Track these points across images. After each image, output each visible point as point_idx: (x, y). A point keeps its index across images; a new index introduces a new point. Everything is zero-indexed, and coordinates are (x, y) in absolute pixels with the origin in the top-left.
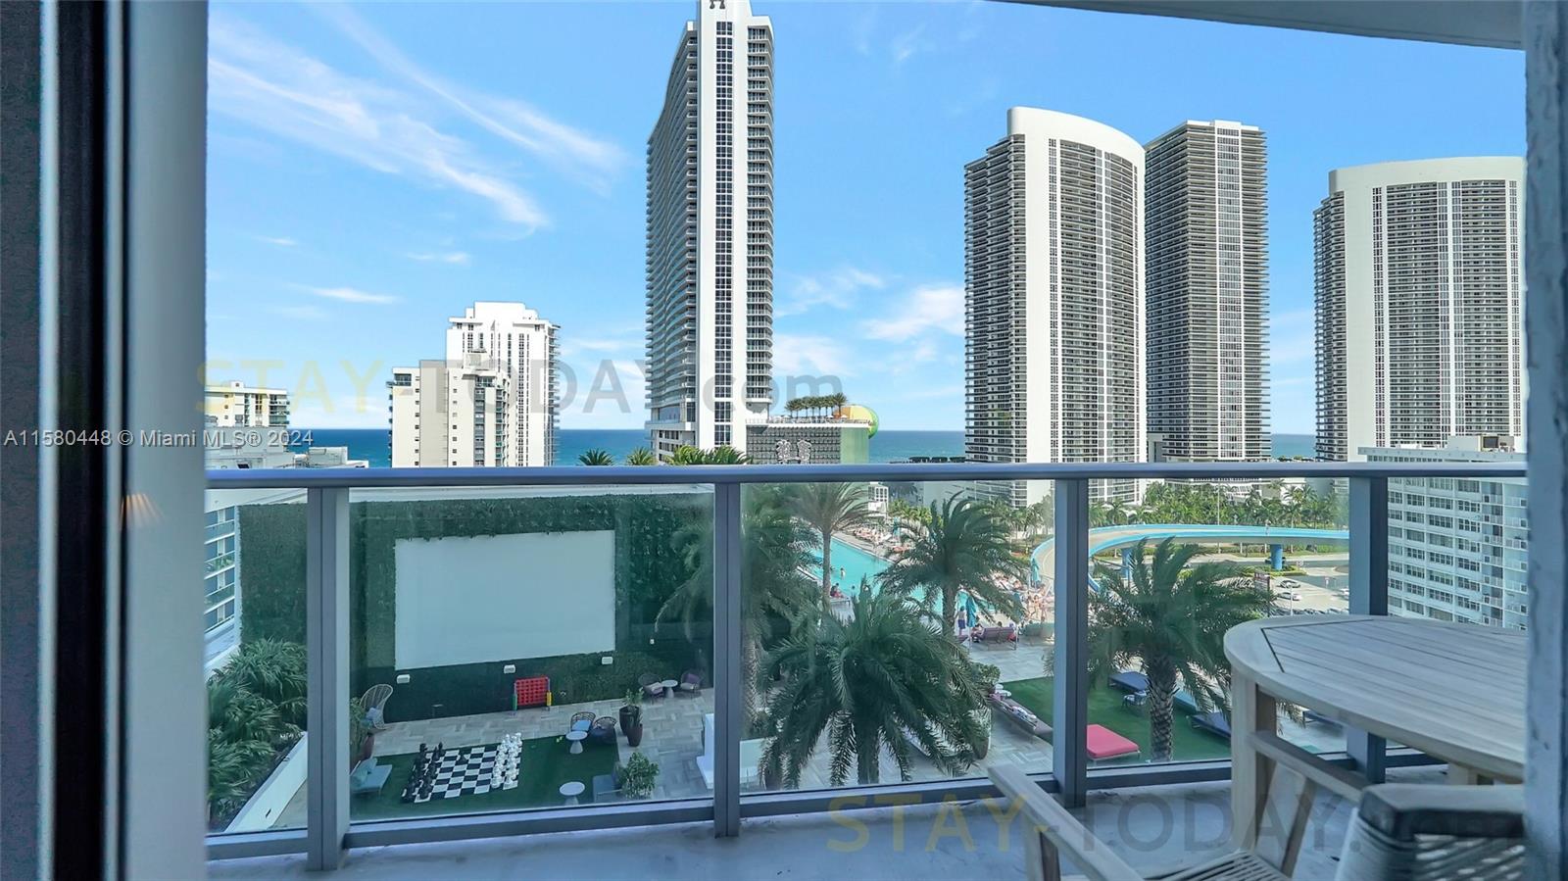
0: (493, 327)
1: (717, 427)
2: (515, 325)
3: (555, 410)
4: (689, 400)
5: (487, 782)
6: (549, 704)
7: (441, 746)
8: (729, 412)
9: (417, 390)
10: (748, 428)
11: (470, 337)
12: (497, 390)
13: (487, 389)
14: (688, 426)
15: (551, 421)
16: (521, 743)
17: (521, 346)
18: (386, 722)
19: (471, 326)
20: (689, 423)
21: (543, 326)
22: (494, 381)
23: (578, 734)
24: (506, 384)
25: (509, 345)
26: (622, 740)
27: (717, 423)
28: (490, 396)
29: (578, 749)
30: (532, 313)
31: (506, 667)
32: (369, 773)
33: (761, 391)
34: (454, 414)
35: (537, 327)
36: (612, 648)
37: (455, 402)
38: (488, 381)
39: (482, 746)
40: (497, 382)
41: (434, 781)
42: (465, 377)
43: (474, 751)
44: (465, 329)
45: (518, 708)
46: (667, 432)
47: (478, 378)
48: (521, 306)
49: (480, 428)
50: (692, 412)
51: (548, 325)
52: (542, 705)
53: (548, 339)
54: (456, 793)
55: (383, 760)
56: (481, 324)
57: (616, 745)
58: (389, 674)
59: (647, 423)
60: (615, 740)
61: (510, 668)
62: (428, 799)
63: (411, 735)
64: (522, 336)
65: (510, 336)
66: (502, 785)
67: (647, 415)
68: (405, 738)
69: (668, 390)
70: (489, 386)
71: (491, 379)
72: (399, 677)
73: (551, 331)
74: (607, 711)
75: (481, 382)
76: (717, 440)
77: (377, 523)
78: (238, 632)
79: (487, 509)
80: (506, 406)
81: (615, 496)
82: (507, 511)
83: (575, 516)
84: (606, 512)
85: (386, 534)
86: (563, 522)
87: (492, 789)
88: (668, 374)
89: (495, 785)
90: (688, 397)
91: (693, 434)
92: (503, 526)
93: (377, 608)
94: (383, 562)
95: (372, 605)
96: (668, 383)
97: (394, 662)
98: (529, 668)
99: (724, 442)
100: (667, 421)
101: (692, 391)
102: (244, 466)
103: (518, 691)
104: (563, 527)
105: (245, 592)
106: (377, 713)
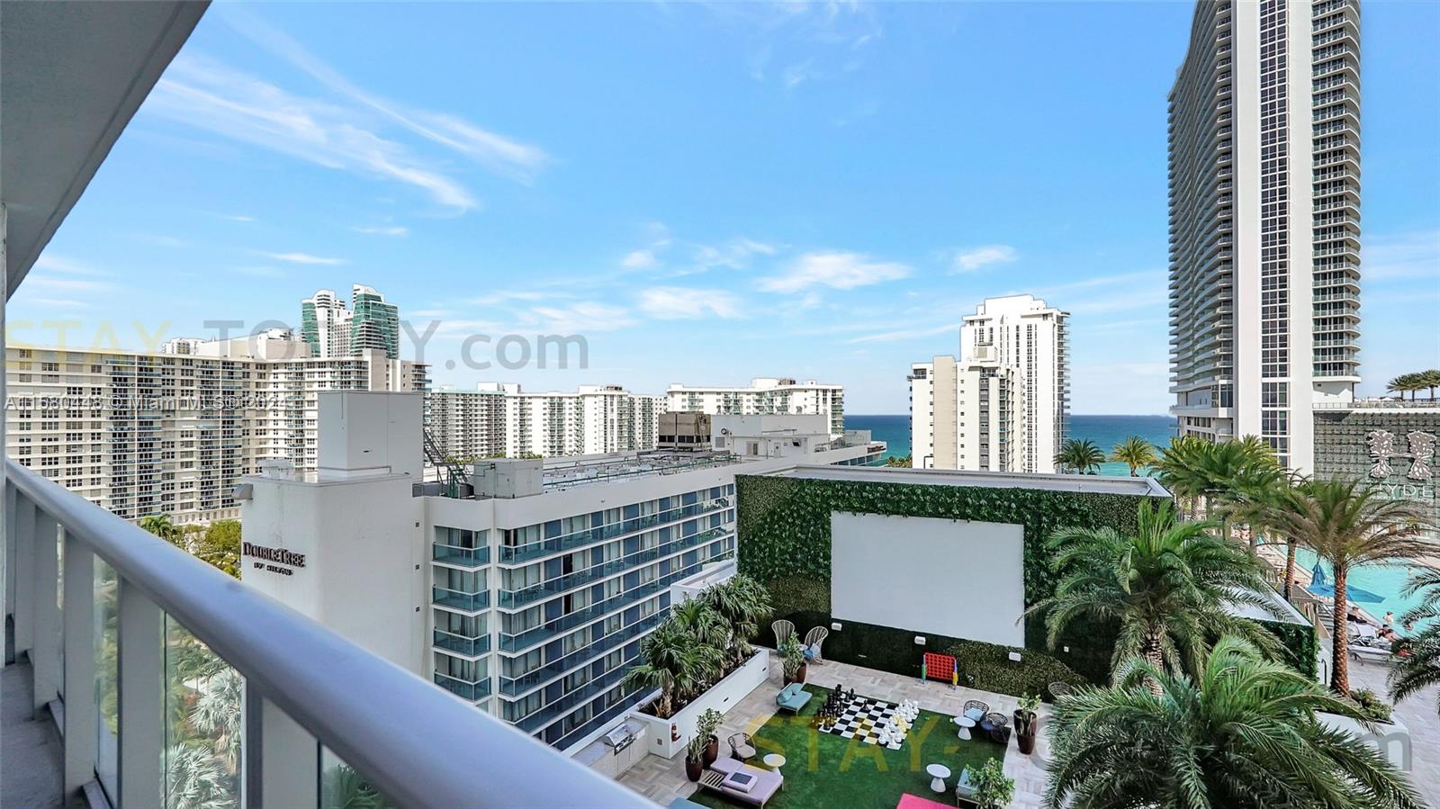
0: (1002, 321)
1: (1265, 414)
2: (1023, 317)
3: (1066, 396)
4: (1224, 382)
5: (878, 736)
6: (955, 683)
7: (852, 691)
8: (1284, 396)
9: (931, 382)
10: (1316, 414)
11: (982, 332)
12: (1001, 380)
13: (991, 379)
14: (1223, 412)
15: (1062, 407)
16: (918, 712)
17: (1029, 336)
18: (823, 658)
19: (982, 322)
20: (1225, 409)
21: (1051, 314)
22: (997, 371)
23: (966, 721)
24: (1010, 374)
25: (1018, 336)
26: (1013, 742)
27: (1266, 409)
28: (994, 383)
29: (965, 735)
30: (1041, 304)
31: (917, 638)
32: (794, 694)
33: (1338, 367)
34: (962, 402)
35: (1045, 316)
36: (1021, 644)
37: (962, 392)
38: (992, 372)
39: (886, 702)
40: (1000, 372)
41: (839, 719)
42: (972, 369)
43: (878, 705)
44: (977, 325)
45: (928, 678)
46: (1197, 419)
47: (983, 370)
48: (1029, 298)
49: (985, 415)
50: (1229, 398)
51: (1056, 313)
52: (949, 682)
53: (1056, 326)
54: (850, 735)
55: (808, 688)
56: (991, 319)
57: (1006, 745)
58: (826, 620)
59: (1173, 408)
60: (1008, 739)
61: (920, 640)
62: (829, 732)
63: (838, 675)
64: (1029, 327)
65: (1018, 327)
66: (887, 743)
67: (1173, 400)
68: (834, 676)
69: (1196, 371)
70: (993, 376)
71: (994, 369)
72: (834, 624)
73: (1060, 319)
74: (1003, 706)
75: (987, 372)
76: (1265, 428)
77: (818, 496)
78: (736, 565)
79: (901, 493)
80: (1010, 394)
81: (1022, 490)
82: (918, 496)
83: (981, 505)
84: (1014, 505)
85: (825, 506)
86: (969, 511)
87: (878, 743)
88: (1197, 353)
89: (883, 741)
90: (1222, 379)
91: (1231, 422)
92: (915, 509)
93: (819, 565)
94: (823, 528)
95: (815, 561)
96: (1197, 363)
97: (830, 611)
98: (937, 644)
99: (1278, 431)
100: (1196, 407)
101: (1229, 372)
102: (796, 444)
103: (927, 663)
104: (969, 516)
105: (739, 538)
106: (816, 649)
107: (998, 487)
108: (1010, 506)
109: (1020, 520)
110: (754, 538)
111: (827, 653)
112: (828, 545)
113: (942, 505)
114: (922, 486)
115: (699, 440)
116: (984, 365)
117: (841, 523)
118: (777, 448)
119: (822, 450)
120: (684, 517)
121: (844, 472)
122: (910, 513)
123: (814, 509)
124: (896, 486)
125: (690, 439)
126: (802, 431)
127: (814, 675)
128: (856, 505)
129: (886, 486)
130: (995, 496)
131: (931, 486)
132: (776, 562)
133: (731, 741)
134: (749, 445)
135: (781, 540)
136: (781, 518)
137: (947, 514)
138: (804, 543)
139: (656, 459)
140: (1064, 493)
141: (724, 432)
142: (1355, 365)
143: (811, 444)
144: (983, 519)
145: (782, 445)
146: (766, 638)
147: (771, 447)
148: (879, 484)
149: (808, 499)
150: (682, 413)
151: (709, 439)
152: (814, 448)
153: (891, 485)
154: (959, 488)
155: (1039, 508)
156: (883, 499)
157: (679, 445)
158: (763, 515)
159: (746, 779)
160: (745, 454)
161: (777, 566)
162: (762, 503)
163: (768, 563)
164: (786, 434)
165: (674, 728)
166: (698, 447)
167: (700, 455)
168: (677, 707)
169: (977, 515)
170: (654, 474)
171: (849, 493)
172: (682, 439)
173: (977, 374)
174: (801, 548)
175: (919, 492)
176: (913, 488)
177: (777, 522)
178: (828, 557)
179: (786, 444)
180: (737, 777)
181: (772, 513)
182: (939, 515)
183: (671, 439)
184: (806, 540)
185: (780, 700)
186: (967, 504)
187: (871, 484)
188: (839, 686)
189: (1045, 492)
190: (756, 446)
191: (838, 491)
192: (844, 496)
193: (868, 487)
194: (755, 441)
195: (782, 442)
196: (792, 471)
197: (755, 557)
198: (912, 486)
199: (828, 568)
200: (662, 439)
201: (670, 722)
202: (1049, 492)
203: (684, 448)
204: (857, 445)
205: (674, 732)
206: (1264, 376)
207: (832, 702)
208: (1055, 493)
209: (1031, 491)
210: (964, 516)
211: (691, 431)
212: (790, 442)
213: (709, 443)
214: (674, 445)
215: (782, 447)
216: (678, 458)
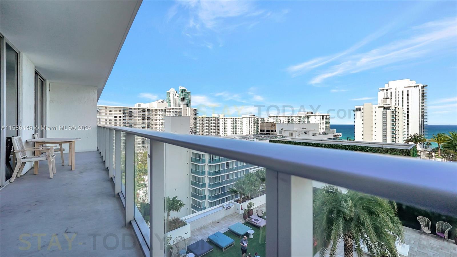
0: (396, 89)
2: (405, 87)
9: (363, 113)
11: (387, 94)
12: (392, 111)
13: (388, 111)
15: (423, 122)
17: (408, 95)
19: (387, 90)
21: (419, 86)
24: (397, 109)
25: (403, 95)
30: (413, 82)
34: (375, 120)
35: (415, 87)
37: (375, 116)
38: (388, 108)
40: (392, 108)
42: (380, 107)
44: (385, 91)
47: (384, 108)
48: (408, 80)
49: (385, 124)
51: (421, 85)
53: (421, 91)
56: (391, 89)
64: (408, 91)
65: (403, 91)
71: (390, 107)
73: (423, 88)
75: (386, 109)
80: (397, 117)
81: (357, 146)
102: (305, 133)
107: (349, 145)
115: (272, 131)
116: (385, 106)
118: (299, 134)
119: (315, 135)
125: (269, 131)
126: (308, 129)
133: (257, 212)
134: (290, 133)
139: (259, 137)
140: (371, 147)
141: (282, 129)
143: (311, 133)
145: (301, 133)
147: (297, 134)
148: (311, 143)
150: (267, 123)
151: (275, 131)
157: (266, 132)
159: (258, 220)
160: (288, 136)
164: (302, 130)
165: (242, 206)
166: (272, 133)
167: (272, 136)
168: (243, 202)
172: (267, 131)
173: (382, 109)
175: (323, 146)
179: (302, 133)
180: (255, 220)
183: (263, 131)
187: (308, 143)
189: (364, 147)
194: (292, 132)
195: (301, 132)
200: (261, 131)
201: (241, 204)
203: (268, 134)
204: (329, 134)
208: (368, 147)
209: (360, 147)
211: (270, 128)
212: (303, 132)
213: (276, 132)
214: (264, 132)
215: (301, 134)
216: (266, 137)
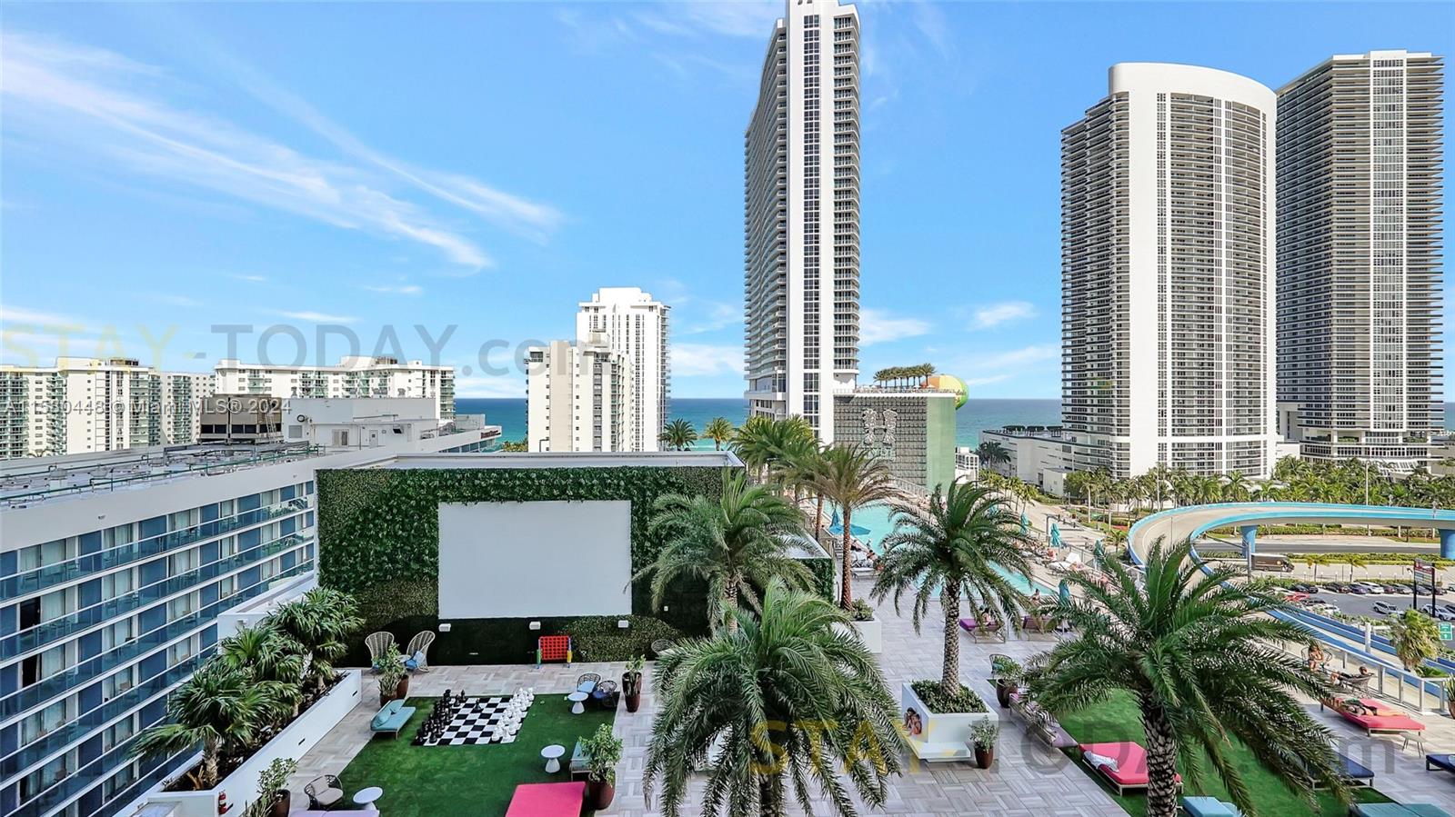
0: (614, 310)
1: (805, 398)
2: (632, 307)
3: (667, 381)
4: (780, 372)
5: (490, 734)
6: (569, 660)
7: (463, 693)
8: (817, 383)
9: (548, 366)
10: (835, 398)
11: (596, 318)
12: (613, 365)
13: (604, 364)
14: (779, 396)
15: (664, 391)
16: (533, 697)
17: (638, 324)
18: (429, 665)
19: (596, 309)
20: (781, 393)
21: (656, 307)
22: (610, 356)
23: (578, 696)
24: (621, 359)
25: (627, 324)
26: (622, 704)
27: (806, 393)
28: (607, 367)
29: (579, 709)
30: (647, 296)
31: (532, 623)
32: (393, 713)
33: (848, 362)
34: (577, 386)
35: (651, 308)
36: (629, 612)
37: (577, 375)
38: (604, 357)
39: (501, 696)
40: (613, 358)
41: (447, 727)
42: (586, 353)
43: (492, 701)
44: (592, 311)
45: (544, 662)
46: (762, 401)
47: (597, 355)
48: (637, 290)
49: (598, 398)
50: (783, 386)
51: (660, 306)
52: (563, 661)
53: (660, 319)
54: (461, 741)
55: (412, 702)
56: (604, 307)
57: (616, 708)
58: (432, 622)
59: (746, 393)
60: (617, 704)
61: (535, 626)
62: (436, 744)
63: (447, 680)
64: (638, 317)
65: (628, 316)
66: (501, 738)
67: (746, 385)
68: (441, 682)
69: (763, 363)
70: (606, 361)
71: (607, 355)
72: (442, 625)
73: (663, 312)
74: (611, 674)
75: (600, 358)
76: (805, 409)
77: (423, 487)
78: (316, 578)
79: (516, 478)
80: (621, 378)
81: (630, 468)
82: (533, 480)
83: (593, 485)
84: (622, 483)
85: (431, 497)
86: (582, 491)
87: (491, 742)
88: (763, 348)
89: (495, 737)
90: (779, 369)
91: (784, 403)
92: (530, 493)
93: (423, 564)
94: (429, 522)
95: (419, 560)
96: (763, 356)
97: (437, 611)
98: (552, 626)
99: (813, 411)
100: (763, 391)
101: (783, 364)
102: (397, 431)
103: (542, 647)
104: (583, 497)
105: (321, 544)
106: (421, 657)
107: (609, 467)
108: (619, 485)
109: (629, 496)
110: (341, 542)
111: (433, 659)
112: (435, 540)
113: (557, 487)
114: (537, 470)
115: (264, 429)
116: (598, 350)
117: (449, 515)
118: (374, 436)
119: (429, 436)
120: (239, 527)
121: (454, 460)
122: (525, 498)
123: (418, 503)
124: (510, 471)
125: (251, 429)
126: (404, 415)
127: (416, 687)
128: (467, 494)
129: (500, 472)
130: (606, 475)
131: (546, 470)
132: (371, 567)
133: (309, 789)
134: (336, 433)
135: (378, 540)
136: (377, 515)
137: (562, 495)
138: (406, 541)
139: (195, 456)
140: (664, 469)
141: (301, 419)
142: (857, 361)
143: (416, 430)
144: (595, 497)
145: (380, 431)
146: (357, 657)
147: (366, 434)
148: (493, 470)
149: (411, 492)
150: (238, 396)
151: (279, 427)
152: (419, 435)
153: (505, 471)
154: (573, 469)
155: (644, 484)
156: (497, 486)
157: (233, 436)
158: (354, 514)
160: (331, 444)
161: (371, 570)
162: (354, 500)
163: (361, 570)
164: (384, 420)
165: (222, 797)
166: (262, 438)
167: (266, 448)
168: (226, 770)
169: (590, 495)
170: (192, 474)
171: (459, 481)
172: (237, 429)
173: (591, 359)
174: (402, 548)
175: (534, 476)
176: (527, 472)
177: (372, 521)
178: (434, 554)
179: (384, 432)
181: (365, 511)
182: (554, 498)
183: (221, 429)
184: (408, 538)
185: (375, 725)
186: (580, 484)
187: (482, 471)
188: (448, 692)
189: (648, 469)
190: (345, 435)
191: (446, 480)
192: (453, 486)
193: (480, 475)
194: (344, 429)
195: (380, 430)
196: (393, 461)
197: (343, 564)
198: (527, 470)
199: (435, 566)
200: (206, 429)
201: (215, 792)
202: (652, 468)
203: (241, 440)
204: (469, 430)
205: (222, 802)
206: (806, 367)
207: (440, 710)
208: (657, 469)
209: (638, 469)
210: (578, 497)
211: (251, 419)
212: (390, 429)
213: (279, 433)
214: (225, 436)
215: (380, 435)
216: (231, 453)
